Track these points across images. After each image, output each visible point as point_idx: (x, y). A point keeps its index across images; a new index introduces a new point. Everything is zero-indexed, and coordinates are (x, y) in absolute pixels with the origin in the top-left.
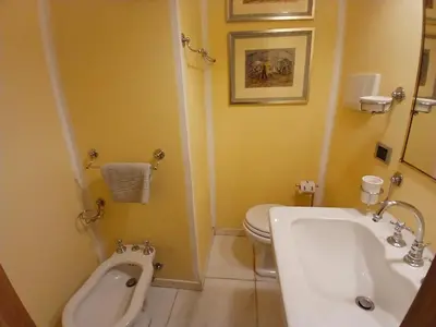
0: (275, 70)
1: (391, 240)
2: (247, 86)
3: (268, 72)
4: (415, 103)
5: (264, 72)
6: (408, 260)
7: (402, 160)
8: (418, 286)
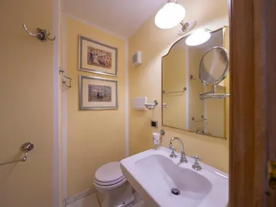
0: (103, 95)
1: (171, 156)
2: (89, 101)
5: (98, 95)
6: (182, 161)
7: (162, 124)
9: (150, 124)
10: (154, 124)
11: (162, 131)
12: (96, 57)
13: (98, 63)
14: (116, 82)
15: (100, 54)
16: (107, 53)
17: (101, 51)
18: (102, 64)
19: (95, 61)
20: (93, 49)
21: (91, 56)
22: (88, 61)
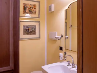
0: (31, 30)
1: (68, 65)
2: (24, 34)
3: (30, 31)
4: (65, 37)
5: (29, 31)
6: (73, 67)
7: (65, 49)
8: (77, 71)
9: (59, 48)
10: (61, 48)
11: (65, 52)
12: (28, 8)
13: (29, 12)
14: (39, 22)
15: (29, 7)
16: (33, 5)
17: (30, 5)
18: (31, 12)
19: (27, 11)
20: (26, 4)
21: (25, 8)
22: (23, 12)
